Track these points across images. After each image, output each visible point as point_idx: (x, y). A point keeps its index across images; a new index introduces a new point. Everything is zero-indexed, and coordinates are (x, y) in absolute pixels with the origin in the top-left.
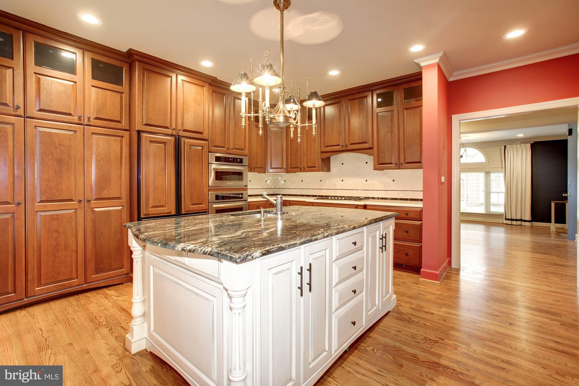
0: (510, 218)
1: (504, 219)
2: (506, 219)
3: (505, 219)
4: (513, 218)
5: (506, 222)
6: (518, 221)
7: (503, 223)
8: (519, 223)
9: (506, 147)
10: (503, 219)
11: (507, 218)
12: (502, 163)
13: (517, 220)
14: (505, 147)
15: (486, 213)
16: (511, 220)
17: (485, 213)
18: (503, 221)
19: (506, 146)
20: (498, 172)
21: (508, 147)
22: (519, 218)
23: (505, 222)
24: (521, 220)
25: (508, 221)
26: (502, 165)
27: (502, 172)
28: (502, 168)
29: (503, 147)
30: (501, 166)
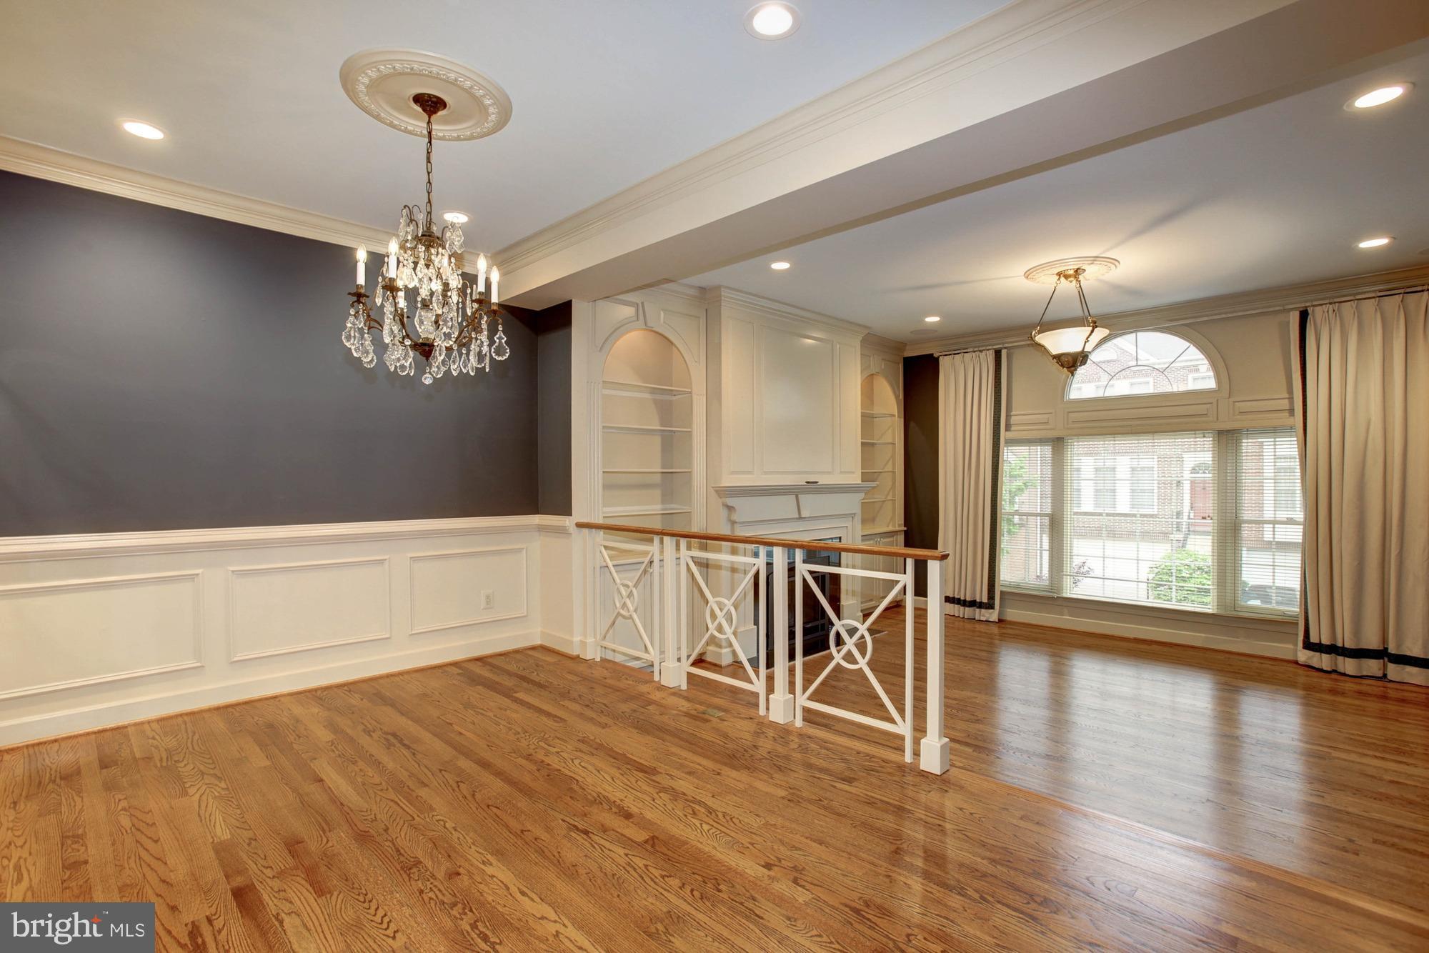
0: (1326, 641)
1: (1300, 644)
2: (1308, 645)
3: (1304, 642)
4: (1340, 644)
5: (1309, 658)
6: (1369, 657)
7: (1296, 663)
8: (1372, 666)
9: (1310, 317)
10: (1296, 645)
11: (1314, 639)
12: (1290, 391)
13: (1360, 653)
14: (1304, 316)
15: (1222, 612)
16: (1332, 649)
17: (1215, 611)
18: (1296, 650)
19: (1310, 311)
20: (1276, 430)
21: (1317, 314)
22: (1371, 642)
23: (1304, 656)
24: (1381, 654)
25: (1318, 654)
26: (1291, 399)
27: (1289, 430)
28: (1291, 411)
29: (1294, 318)
30: (1285, 404)
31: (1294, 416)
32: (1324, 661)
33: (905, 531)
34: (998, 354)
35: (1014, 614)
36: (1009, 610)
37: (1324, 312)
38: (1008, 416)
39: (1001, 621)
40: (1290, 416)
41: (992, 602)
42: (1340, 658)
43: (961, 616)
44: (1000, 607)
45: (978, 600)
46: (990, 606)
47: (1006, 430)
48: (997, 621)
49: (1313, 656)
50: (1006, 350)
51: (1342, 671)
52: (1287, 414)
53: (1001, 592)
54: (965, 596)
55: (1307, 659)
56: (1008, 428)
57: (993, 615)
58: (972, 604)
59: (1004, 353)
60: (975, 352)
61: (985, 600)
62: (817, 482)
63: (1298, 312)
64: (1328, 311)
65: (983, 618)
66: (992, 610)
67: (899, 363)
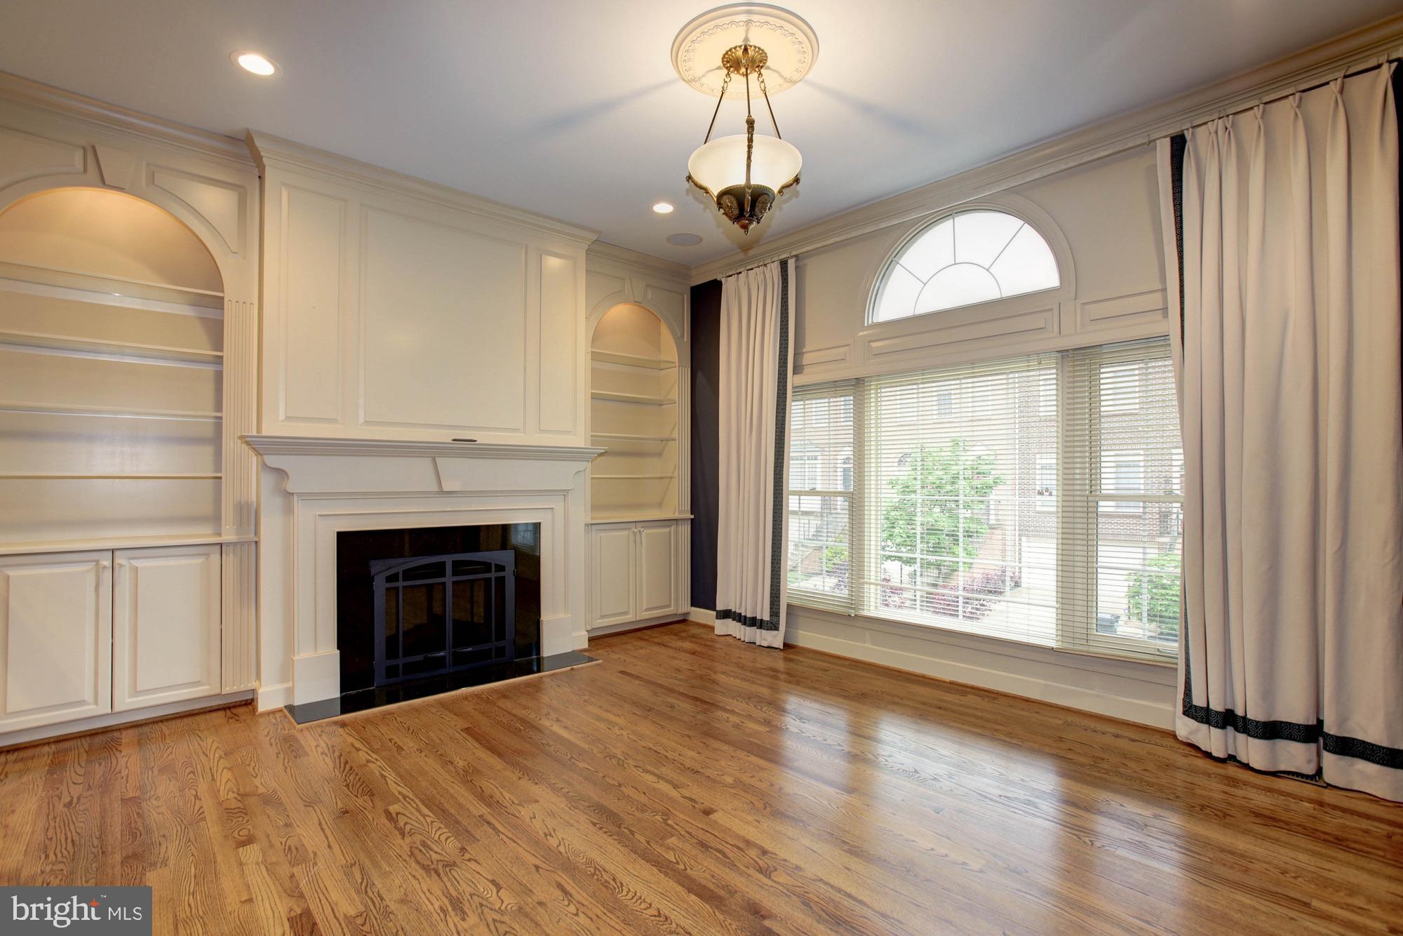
0: (1217, 706)
1: (1180, 708)
2: (1190, 710)
3: (1185, 704)
5: (1193, 732)
6: (1290, 737)
7: (1173, 735)
8: (1295, 755)
9: (1189, 146)
10: (1174, 707)
11: (1198, 700)
13: (1272, 731)
14: (1178, 144)
16: (1228, 720)
19: (1188, 136)
21: (1201, 143)
22: (1295, 711)
23: (1186, 728)
24: (1311, 733)
25: (1204, 727)
28: (1165, 310)
29: (1165, 154)
30: (1155, 300)
31: (1167, 317)
32: (1214, 740)
33: (692, 520)
34: (784, 265)
35: (808, 638)
36: (801, 632)
37: (1210, 133)
38: (798, 354)
39: (787, 646)
40: (1164, 317)
41: (775, 619)
42: (1241, 737)
43: (742, 640)
44: (786, 627)
45: (759, 617)
46: (773, 626)
47: (795, 373)
48: (782, 648)
49: (1197, 730)
50: (794, 260)
51: (1245, 761)
52: (1159, 315)
53: (789, 606)
54: (746, 611)
55: (1190, 733)
56: (798, 369)
57: (774, 639)
58: (753, 622)
59: (791, 264)
60: (759, 267)
61: (766, 617)
62: (475, 441)
63: (1168, 140)
64: (1216, 132)
65: (765, 644)
66: (777, 632)
67: (683, 294)
